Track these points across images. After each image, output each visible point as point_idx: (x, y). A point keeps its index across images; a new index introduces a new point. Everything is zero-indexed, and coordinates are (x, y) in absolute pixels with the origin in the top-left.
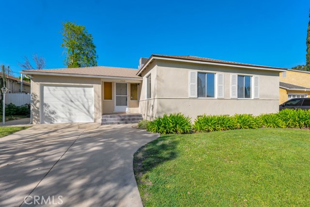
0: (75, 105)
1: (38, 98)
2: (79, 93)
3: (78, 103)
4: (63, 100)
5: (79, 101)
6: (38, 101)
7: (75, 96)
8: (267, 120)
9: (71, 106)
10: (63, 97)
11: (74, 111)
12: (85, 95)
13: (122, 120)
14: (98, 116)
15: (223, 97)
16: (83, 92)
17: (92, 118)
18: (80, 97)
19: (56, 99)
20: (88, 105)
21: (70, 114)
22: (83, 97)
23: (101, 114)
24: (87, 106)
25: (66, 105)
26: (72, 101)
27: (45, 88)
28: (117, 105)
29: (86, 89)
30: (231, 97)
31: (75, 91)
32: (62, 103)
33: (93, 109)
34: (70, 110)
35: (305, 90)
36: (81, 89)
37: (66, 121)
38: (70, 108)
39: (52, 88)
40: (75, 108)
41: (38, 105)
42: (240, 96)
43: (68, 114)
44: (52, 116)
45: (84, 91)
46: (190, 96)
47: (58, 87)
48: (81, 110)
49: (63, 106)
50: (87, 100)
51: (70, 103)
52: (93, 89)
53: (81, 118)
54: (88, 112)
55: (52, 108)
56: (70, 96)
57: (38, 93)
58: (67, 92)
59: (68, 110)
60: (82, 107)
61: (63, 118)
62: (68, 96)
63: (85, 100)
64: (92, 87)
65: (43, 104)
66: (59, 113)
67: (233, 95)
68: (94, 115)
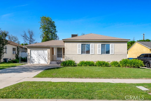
0: (41, 57)
1: (29, 55)
2: (42, 52)
3: (41, 56)
4: (37, 55)
5: (42, 55)
6: (29, 56)
7: (41, 54)
9: (39, 57)
10: (37, 54)
11: (40, 59)
12: (44, 53)
13: (57, 63)
14: (48, 61)
17: (47, 62)
18: (42, 54)
19: (35, 55)
20: (45, 57)
21: (39, 60)
22: (43, 54)
23: (50, 61)
24: (45, 58)
25: (38, 57)
26: (40, 56)
29: (45, 51)
30: (98, 54)
31: (41, 52)
33: (47, 59)
34: (39, 59)
37: (38, 63)
38: (39, 58)
39: (33, 51)
40: (41, 58)
41: (29, 57)
42: (102, 53)
43: (38, 60)
44: (33, 61)
45: (44, 52)
46: (78, 53)
47: (35, 51)
48: (42, 59)
49: (37, 57)
51: (39, 56)
52: (47, 51)
54: (45, 60)
55: (33, 58)
56: (39, 54)
57: (29, 53)
58: (38, 52)
59: (38, 59)
63: (44, 55)
64: (47, 50)
65: (31, 57)
66: (36, 60)
68: (47, 61)
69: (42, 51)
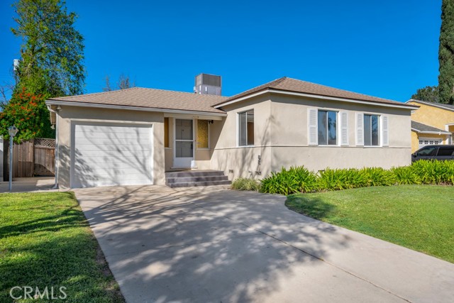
0: (124, 156)
2: (129, 137)
3: (127, 153)
4: (105, 148)
5: (129, 150)
7: (124, 142)
8: (400, 175)
9: (118, 158)
10: (105, 144)
11: (122, 167)
12: (138, 140)
13: (198, 180)
14: (159, 174)
15: (347, 144)
16: (135, 135)
17: (150, 178)
18: (132, 144)
19: (94, 147)
20: (144, 156)
21: (116, 172)
22: (136, 142)
23: (164, 171)
24: (141, 158)
25: (110, 158)
26: (119, 151)
27: (78, 127)
28: (177, 157)
29: (141, 130)
30: (357, 144)
31: (124, 134)
32: (103, 154)
33: (151, 163)
34: (115, 165)
35: (440, 133)
36: (132, 130)
37: (109, 184)
38: (116, 161)
39: (87, 128)
40: (123, 162)
42: (367, 142)
43: (112, 172)
45: (138, 133)
46: (309, 143)
47: (98, 127)
48: (131, 164)
49: (106, 159)
50: (142, 147)
51: (116, 153)
52: (151, 130)
53: (132, 179)
54: (144, 167)
56: (116, 141)
58: (112, 135)
59: (112, 166)
60: (133, 159)
61: (104, 179)
62: (113, 142)
63: (139, 148)
64: (151, 126)
66: (100, 172)
67: (359, 141)
68: (152, 174)
69: (132, 128)
